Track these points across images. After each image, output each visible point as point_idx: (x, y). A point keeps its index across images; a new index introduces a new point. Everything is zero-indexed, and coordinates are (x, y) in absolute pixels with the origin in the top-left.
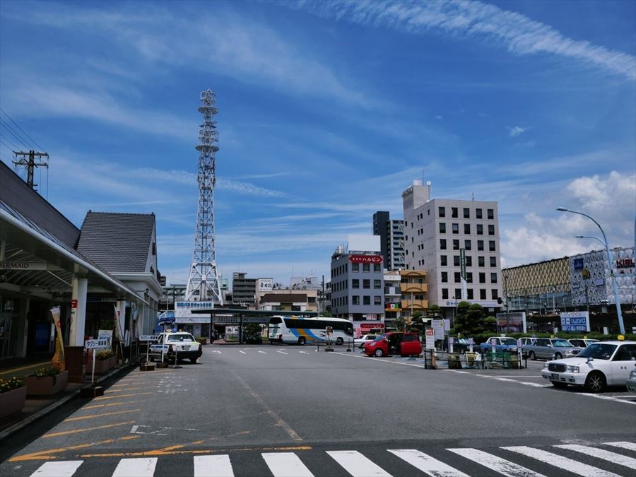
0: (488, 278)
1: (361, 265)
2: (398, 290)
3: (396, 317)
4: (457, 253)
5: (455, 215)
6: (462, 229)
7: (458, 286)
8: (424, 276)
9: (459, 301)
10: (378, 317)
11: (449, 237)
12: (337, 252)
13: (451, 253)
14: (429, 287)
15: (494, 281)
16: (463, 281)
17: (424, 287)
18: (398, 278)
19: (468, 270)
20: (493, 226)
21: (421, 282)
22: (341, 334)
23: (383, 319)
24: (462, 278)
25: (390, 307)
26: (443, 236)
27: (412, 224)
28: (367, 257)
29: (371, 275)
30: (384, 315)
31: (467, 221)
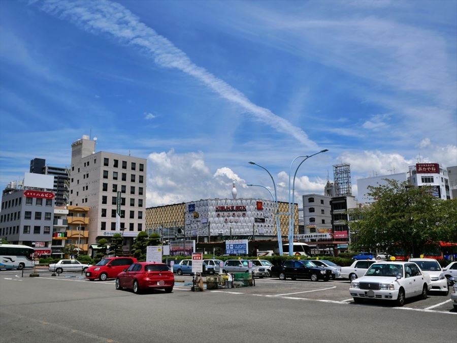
0: (136, 215)
1: (34, 200)
2: (65, 222)
3: (61, 244)
4: (115, 195)
5: (116, 165)
6: (120, 177)
7: (113, 220)
8: (87, 212)
9: (113, 232)
10: (46, 244)
11: (110, 182)
12: (9, 187)
13: (110, 194)
14: (90, 220)
15: (140, 217)
16: (118, 217)
17: (86, 221)
18: (67, 212)
19: (122, 208)
20: (143, 176)
21: (84, 216)
22: (23, 260)
23: (50, 246)
24: (117, 214)
25: (57, 236)
26: (105, 181)
27: (79, 169)
28: (41, 193)
29: (43, 209)
30: (51, 243)
31: (124, 171)
